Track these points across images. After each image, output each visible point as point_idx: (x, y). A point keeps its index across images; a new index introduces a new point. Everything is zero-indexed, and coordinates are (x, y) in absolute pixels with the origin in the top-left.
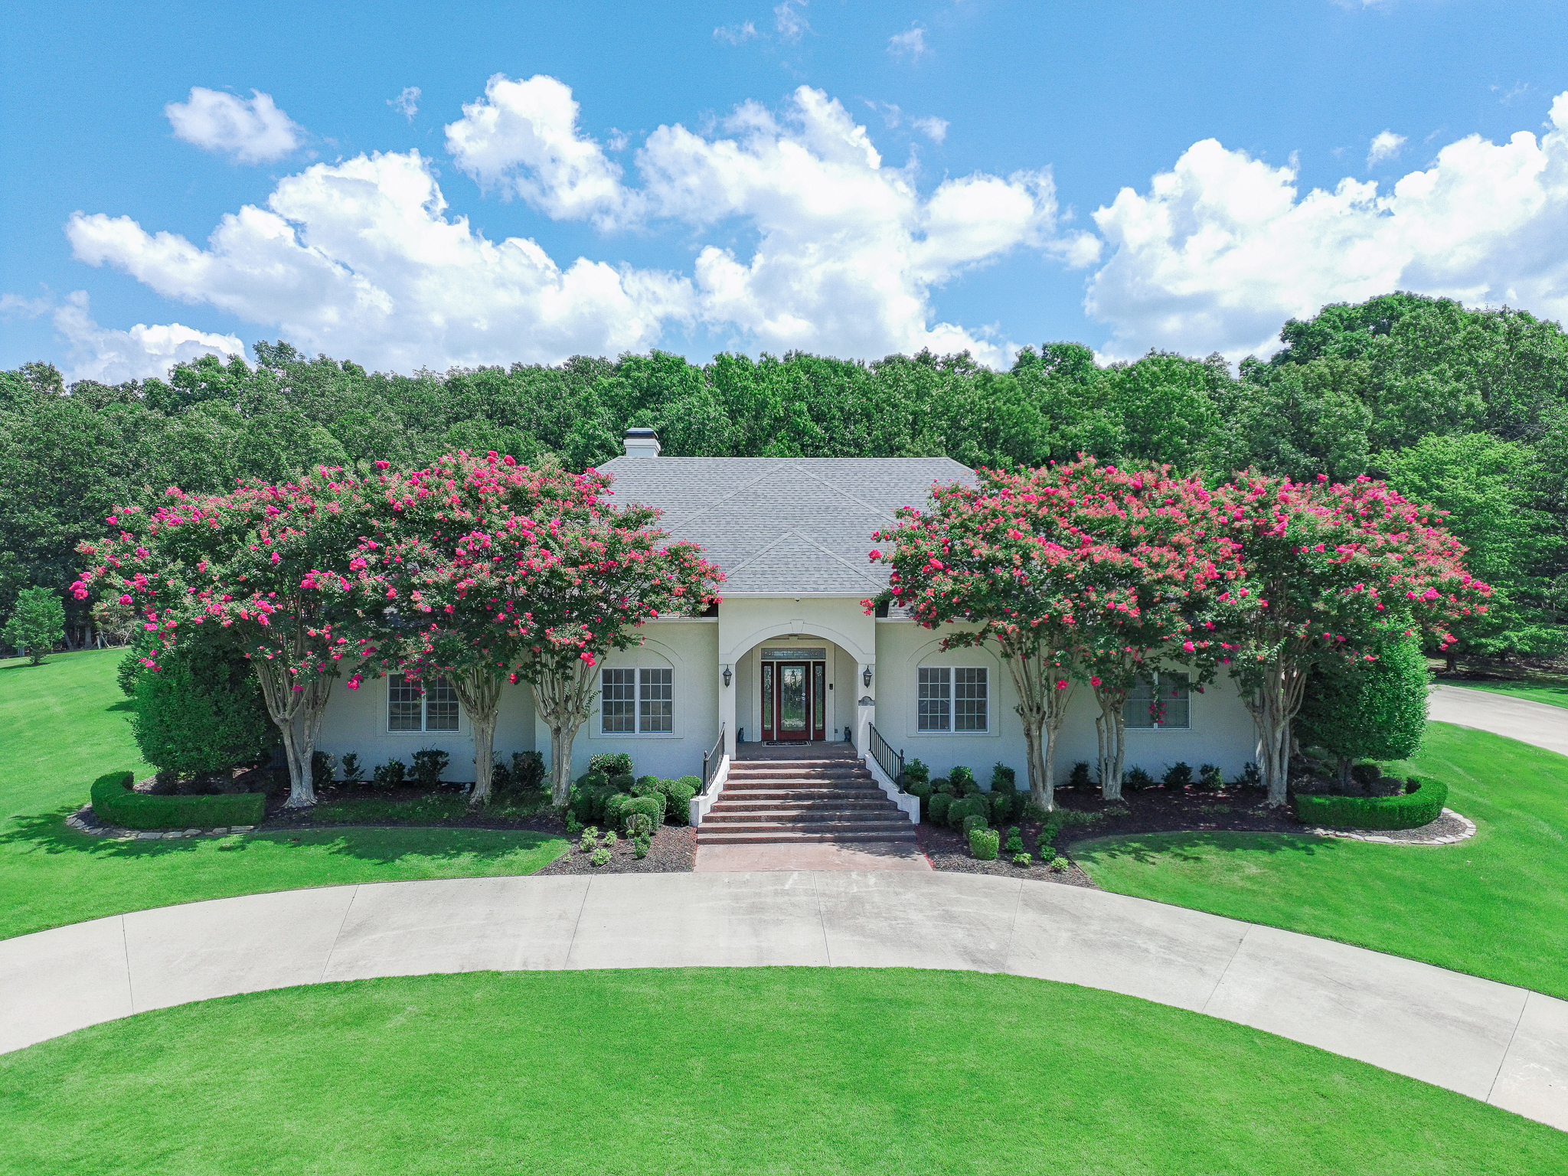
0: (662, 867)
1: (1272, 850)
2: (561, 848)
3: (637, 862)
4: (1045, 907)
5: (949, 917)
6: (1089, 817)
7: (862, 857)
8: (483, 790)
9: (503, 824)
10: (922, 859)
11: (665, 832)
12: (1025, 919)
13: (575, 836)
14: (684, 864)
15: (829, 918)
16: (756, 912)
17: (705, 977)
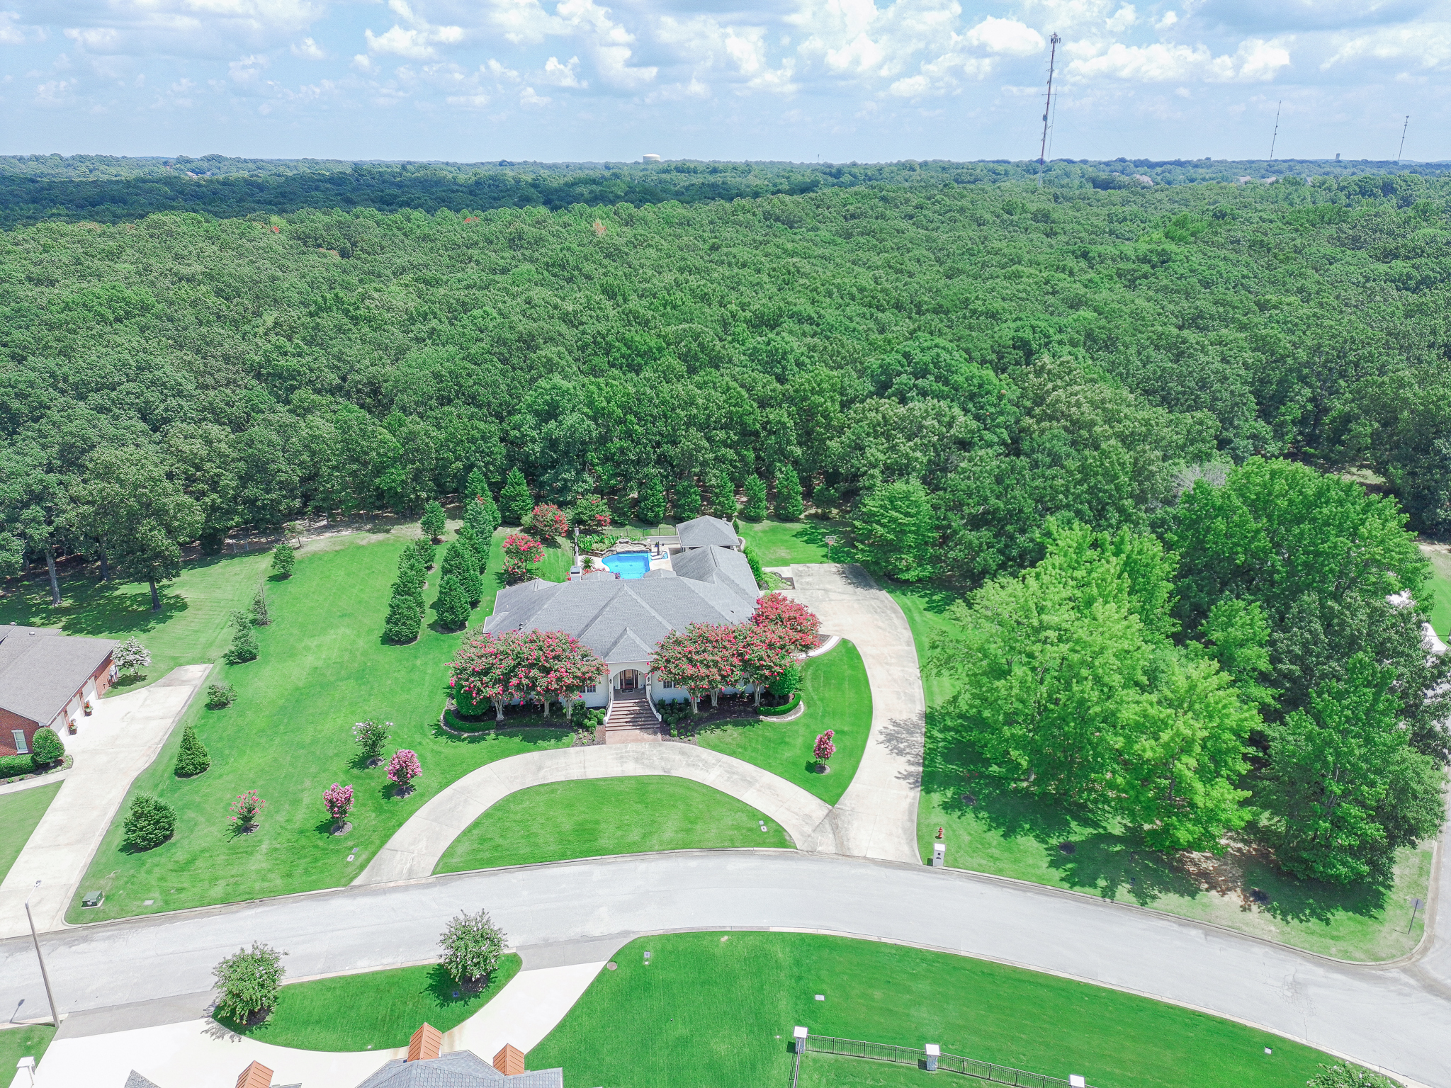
0: (599, 743)
1: (744, 726)
2: (573, 736)
3: (593, 742)
4: (683, 753)
5: (662, 758)
6: (706, 715)
7: (646, 736)
8: (547, 712)
9: (555, 725)
10: (659, 735)
11: (599, 728)
12: (678, 757)
13: (576, 732)
14: (603, 742)
15: (637, 760)
16: (621, 759)
17: (613, 779)
